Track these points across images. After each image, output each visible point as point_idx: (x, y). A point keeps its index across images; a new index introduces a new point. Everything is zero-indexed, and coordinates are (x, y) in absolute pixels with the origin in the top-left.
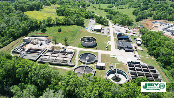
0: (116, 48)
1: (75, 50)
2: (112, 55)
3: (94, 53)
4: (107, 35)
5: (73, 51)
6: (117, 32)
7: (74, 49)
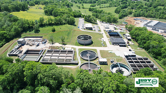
0: (110, 44)
1: (75, 49)
2: (109, 51)
3: (93, 49)
4: (99, 32)
5: (72, 50)
6: (106, 30)
7: (72, 48)
